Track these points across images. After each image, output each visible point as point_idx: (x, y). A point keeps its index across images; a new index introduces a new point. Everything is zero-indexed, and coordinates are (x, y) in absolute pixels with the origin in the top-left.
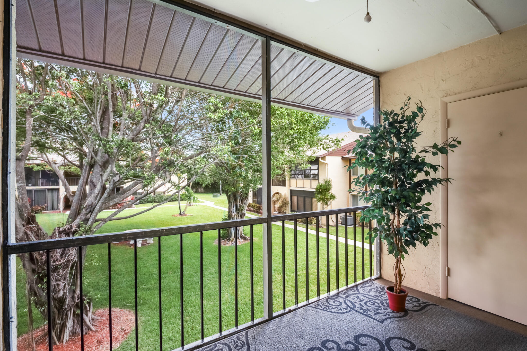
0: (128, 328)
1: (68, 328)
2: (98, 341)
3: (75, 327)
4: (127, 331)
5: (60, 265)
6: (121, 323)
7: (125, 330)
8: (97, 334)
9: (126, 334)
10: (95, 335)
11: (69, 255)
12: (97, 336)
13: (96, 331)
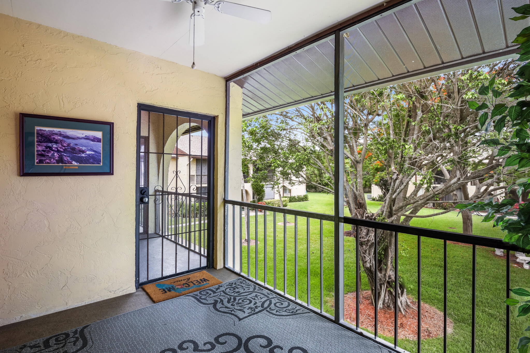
0: (435, 333)
1: (381, 298)
2: (401, 324)
3: (389, 302)
4: (431, 335)
5: (364, 242)
6: (430, 324)
7: (431, 333)
8: (404, 319)
9: (428, 336)
10: (401, 318)
11: (369, 236)
12: (402, 319)
13: (405, 316)
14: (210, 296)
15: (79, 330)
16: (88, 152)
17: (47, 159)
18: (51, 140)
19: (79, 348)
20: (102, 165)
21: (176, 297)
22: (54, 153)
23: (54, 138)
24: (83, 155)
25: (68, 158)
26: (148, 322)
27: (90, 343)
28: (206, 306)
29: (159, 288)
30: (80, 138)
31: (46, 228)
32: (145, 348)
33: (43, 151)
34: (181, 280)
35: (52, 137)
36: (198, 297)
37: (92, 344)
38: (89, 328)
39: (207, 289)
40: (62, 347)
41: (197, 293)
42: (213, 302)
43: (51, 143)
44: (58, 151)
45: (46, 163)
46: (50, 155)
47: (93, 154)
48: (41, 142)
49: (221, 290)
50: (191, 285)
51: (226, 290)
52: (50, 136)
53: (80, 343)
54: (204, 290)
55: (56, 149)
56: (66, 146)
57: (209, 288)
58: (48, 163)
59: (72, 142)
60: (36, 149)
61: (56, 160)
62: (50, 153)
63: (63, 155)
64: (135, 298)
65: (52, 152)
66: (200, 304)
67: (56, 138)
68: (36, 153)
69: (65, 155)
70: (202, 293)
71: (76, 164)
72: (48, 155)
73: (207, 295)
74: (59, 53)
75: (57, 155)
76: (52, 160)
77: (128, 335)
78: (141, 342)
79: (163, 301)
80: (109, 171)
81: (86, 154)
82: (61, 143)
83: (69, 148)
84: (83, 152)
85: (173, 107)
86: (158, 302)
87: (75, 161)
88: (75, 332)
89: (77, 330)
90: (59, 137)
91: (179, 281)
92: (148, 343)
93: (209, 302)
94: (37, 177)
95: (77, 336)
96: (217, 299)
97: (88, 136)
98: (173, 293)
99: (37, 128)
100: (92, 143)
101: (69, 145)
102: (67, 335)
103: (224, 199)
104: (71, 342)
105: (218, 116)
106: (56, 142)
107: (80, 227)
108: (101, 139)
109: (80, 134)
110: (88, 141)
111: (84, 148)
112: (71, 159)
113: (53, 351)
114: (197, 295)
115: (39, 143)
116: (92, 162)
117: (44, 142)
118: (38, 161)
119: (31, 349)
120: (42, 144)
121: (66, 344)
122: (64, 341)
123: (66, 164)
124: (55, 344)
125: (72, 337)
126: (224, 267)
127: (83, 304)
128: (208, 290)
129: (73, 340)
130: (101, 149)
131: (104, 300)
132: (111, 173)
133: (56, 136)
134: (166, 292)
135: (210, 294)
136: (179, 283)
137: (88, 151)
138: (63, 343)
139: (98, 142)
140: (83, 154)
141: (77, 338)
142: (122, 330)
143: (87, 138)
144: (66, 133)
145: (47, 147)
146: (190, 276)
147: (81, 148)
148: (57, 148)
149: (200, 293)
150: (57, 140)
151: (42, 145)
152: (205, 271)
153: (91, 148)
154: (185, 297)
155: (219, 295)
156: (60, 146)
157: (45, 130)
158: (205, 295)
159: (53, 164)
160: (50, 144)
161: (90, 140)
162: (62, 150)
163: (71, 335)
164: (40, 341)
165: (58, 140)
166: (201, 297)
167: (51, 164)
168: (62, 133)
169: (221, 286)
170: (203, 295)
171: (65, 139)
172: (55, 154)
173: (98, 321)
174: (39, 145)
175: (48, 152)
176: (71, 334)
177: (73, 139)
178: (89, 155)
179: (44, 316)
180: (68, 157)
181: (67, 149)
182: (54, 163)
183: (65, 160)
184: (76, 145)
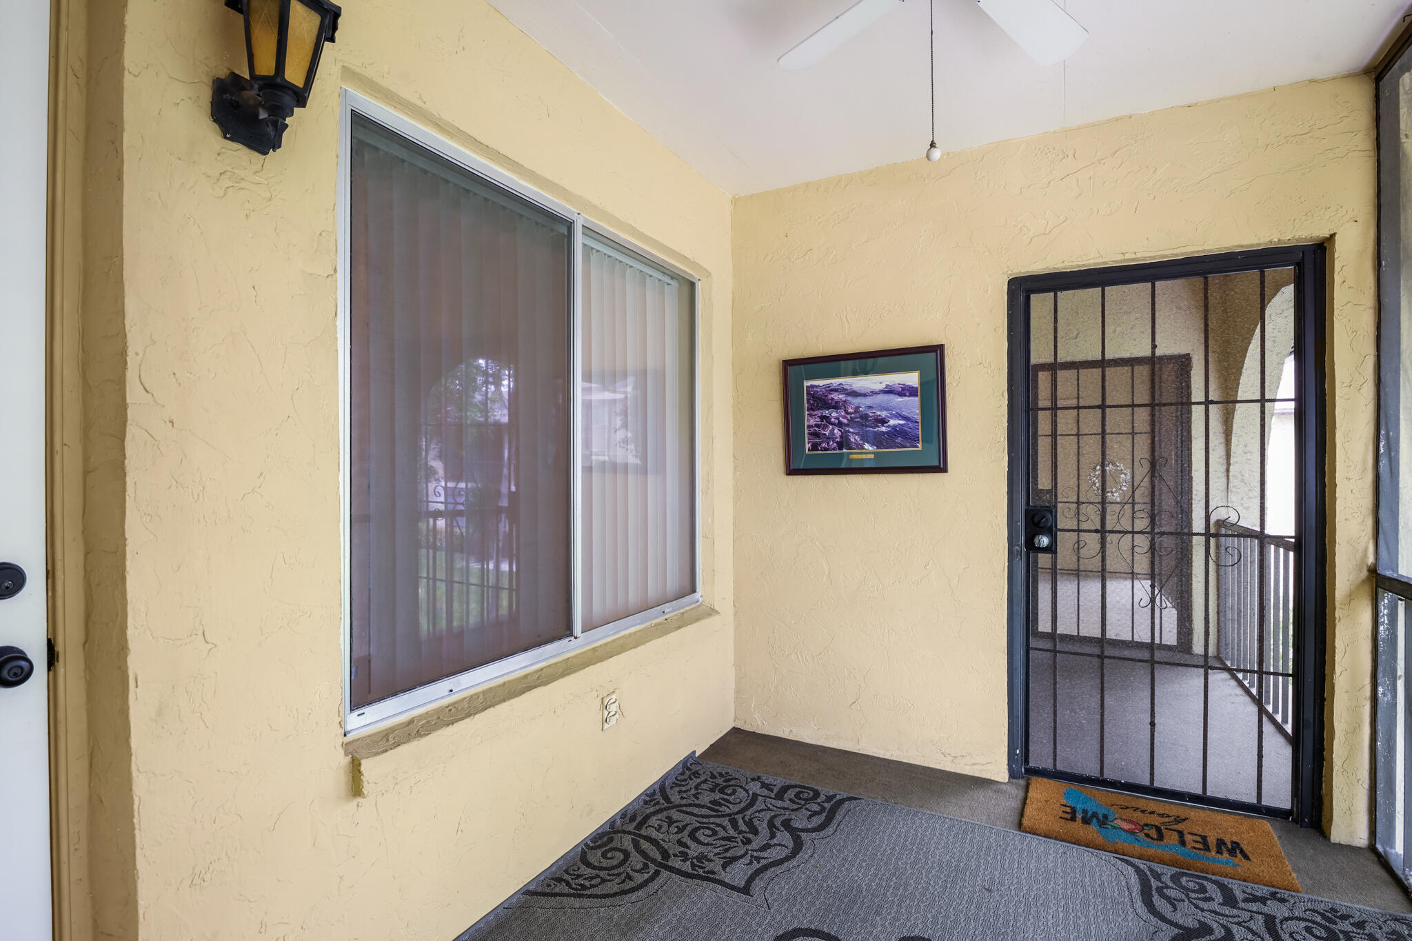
14: (1201, 904)
15: (838, 797)
16: (892, 422)
17: (822, 442)
18: (828, 404)
19: (809, 826)
20: (920, 449)
21: (1087, 846)
22: (833, 429)
23: (833, 399)
24: (883, 429)
25: (857, 437)
26: (959, 861)
27: (830, 830)
28: (1154, 920)
29: (1064, 802)
30: (876, 393)
31: (825, 577)
32: (900, 906)
33: (817, 426)
34: (1152, 813)
35: (830, 396)
36: (1154, 884)
37: (830, 833)
38: (853, 804)
39: (1214, 878)
40: (793, 810)
41: (1167, 872)
42: (1190, 923)
43: (828, 408)
44: (840, 424)
45: (822, 450)
46: (827, 433)
47: (902, 425)
48: (813, 410)
49: (1266, 910)
50: (1171, 838)
51: (1287, 919)
52: (826, 396)
53: (817, 820)
54: (1198, 877)
55: (837, 421)
56: (853, 413)
57: (1226, 881)
58: (826, 449)
59: (863, 402)
60: (806, 424)
61: (837, 443)
62: (828, 428)
63: (848, 431)
64: (990, 793)
65: (831, 427)
66: (1139, 904)
67: (835, 398)
68: (807, 431)
69: (851, 430)
70: (1184, 879)
71: (871, 448)
72: (825, 434)
73: (1193, 895)
74: (839, 223)
75: (839, 432)
76: (832, 443)
77: (898, 859)
78: (905, 889)
79: (1045, 836)
80: (936, 464)
81: (889, 426)
82: (845, 407)
83: (858, 415)
84: (883, 421)
85: (1120, 257)
86: (1027, 832)
87: (868, 443)
88: (829, 799)
89: (834, 796)
90: (841, 396)
91: (1143, 812)
92: (913, 900)
93: (1178, 918)
94: (810, 477)
95: (826, 805)
96: (1215, 925)
97: (890, 386)
98: (1092, 831)
99: (807, 383)
100: (900, 399)
101: (857, 409)
102: (817, 794)
103: (1373, 571)
104: (809, 811)
105: (1333, 236)
106: (836, 407)
107: (881, 586)
108: (917, 388)
109: (876, 383)
110: (892, 397)
111: (884, 414)
112: (861, 440)
113: (779, 808)
114: (1158, 876)
115: (811, 412)
116: (900, 444)
117: (819, 409)
118: (810, 445)
119: (762, 787)
120: (815, 413)
121: (801, 808)
122: (803, 802)
123: (854, 449)
124: (790, 800)
125: (818, 804)
126: (1372, 848)
127: (888, 756)
128: (1215, 882)
129: (815, 807)
130: (916, 413)
131: (928, 768)
132: (941, 468)
133: (836, 394)
134: (1073, 819)
135: (1210, 899)
136: (1138, 815)
137: (891, 418)
138: (800, 804)
139: (911, 395)
140: (883, 426)
141: (823, 809)
142: (896, 844)
143: (889, 391)
144: (851, 385)
145: (823, 418)
146: (1193, 814)
147: (879, 413)
148: (838, 419)
149: (1175, 878)
150: (837, 402)
151: (816, 415)
152: (1266, 825)
153: (898, 411)
154: (1113, 861)
155: (1236, 920)
156: (843, 414)
157: (819, 386)
158: (1186, 890)
159: (833, 452)
160: (827, 412)
161: (895, 394)
162: (845, 421)
163: (822, 798)
164: (779, 782)
165: (839, 402)
166: (1167, 887)
167: (829, 452)
168: (845, 387)
169: (1283, 901)
170: (1183, 887)
171: (849, 398)
172: (836, 431)
173: (879, 801)
174: (810, 415)
175: (825, 427)
176: (822, 795)
177: (865, 395)
178: (894, 427)
179: (822, 746)
180: (857, 434)
181: (855, 418)
182: (834, 449)
183: (852, 442)
184: (870, 407)
